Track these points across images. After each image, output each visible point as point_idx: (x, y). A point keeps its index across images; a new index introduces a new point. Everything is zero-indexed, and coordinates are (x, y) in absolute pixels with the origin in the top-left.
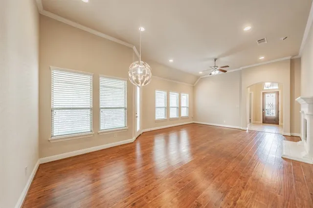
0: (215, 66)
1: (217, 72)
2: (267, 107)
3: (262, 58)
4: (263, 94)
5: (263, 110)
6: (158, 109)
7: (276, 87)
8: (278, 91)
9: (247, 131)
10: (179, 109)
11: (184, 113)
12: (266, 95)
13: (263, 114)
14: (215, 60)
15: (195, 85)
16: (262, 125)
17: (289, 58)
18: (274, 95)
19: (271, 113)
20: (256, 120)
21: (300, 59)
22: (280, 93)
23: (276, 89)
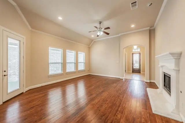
0: (100, 28)
1: (102, 33)
2: (134, 62)
3: (133, 26)
4: (133, 54)
5: (132, 64)
6: (52, 65)
7: (139, 50)
8: (140, 52)
9: (124, 80)
10: (76, 64)
11: (81, 67)
12: (134, 55)
13: (133, 66)
14: (100, 23)
15: (90, 46)
16: (132, 74)
17: (148, 28)
18: (138, 55)
19: (136, 66)
20: (129, 70)
21: (154, 30)
22: (141, 54)
23: (139, 51)
